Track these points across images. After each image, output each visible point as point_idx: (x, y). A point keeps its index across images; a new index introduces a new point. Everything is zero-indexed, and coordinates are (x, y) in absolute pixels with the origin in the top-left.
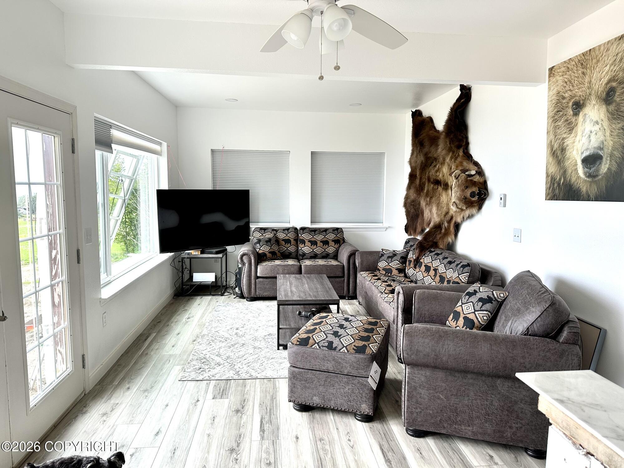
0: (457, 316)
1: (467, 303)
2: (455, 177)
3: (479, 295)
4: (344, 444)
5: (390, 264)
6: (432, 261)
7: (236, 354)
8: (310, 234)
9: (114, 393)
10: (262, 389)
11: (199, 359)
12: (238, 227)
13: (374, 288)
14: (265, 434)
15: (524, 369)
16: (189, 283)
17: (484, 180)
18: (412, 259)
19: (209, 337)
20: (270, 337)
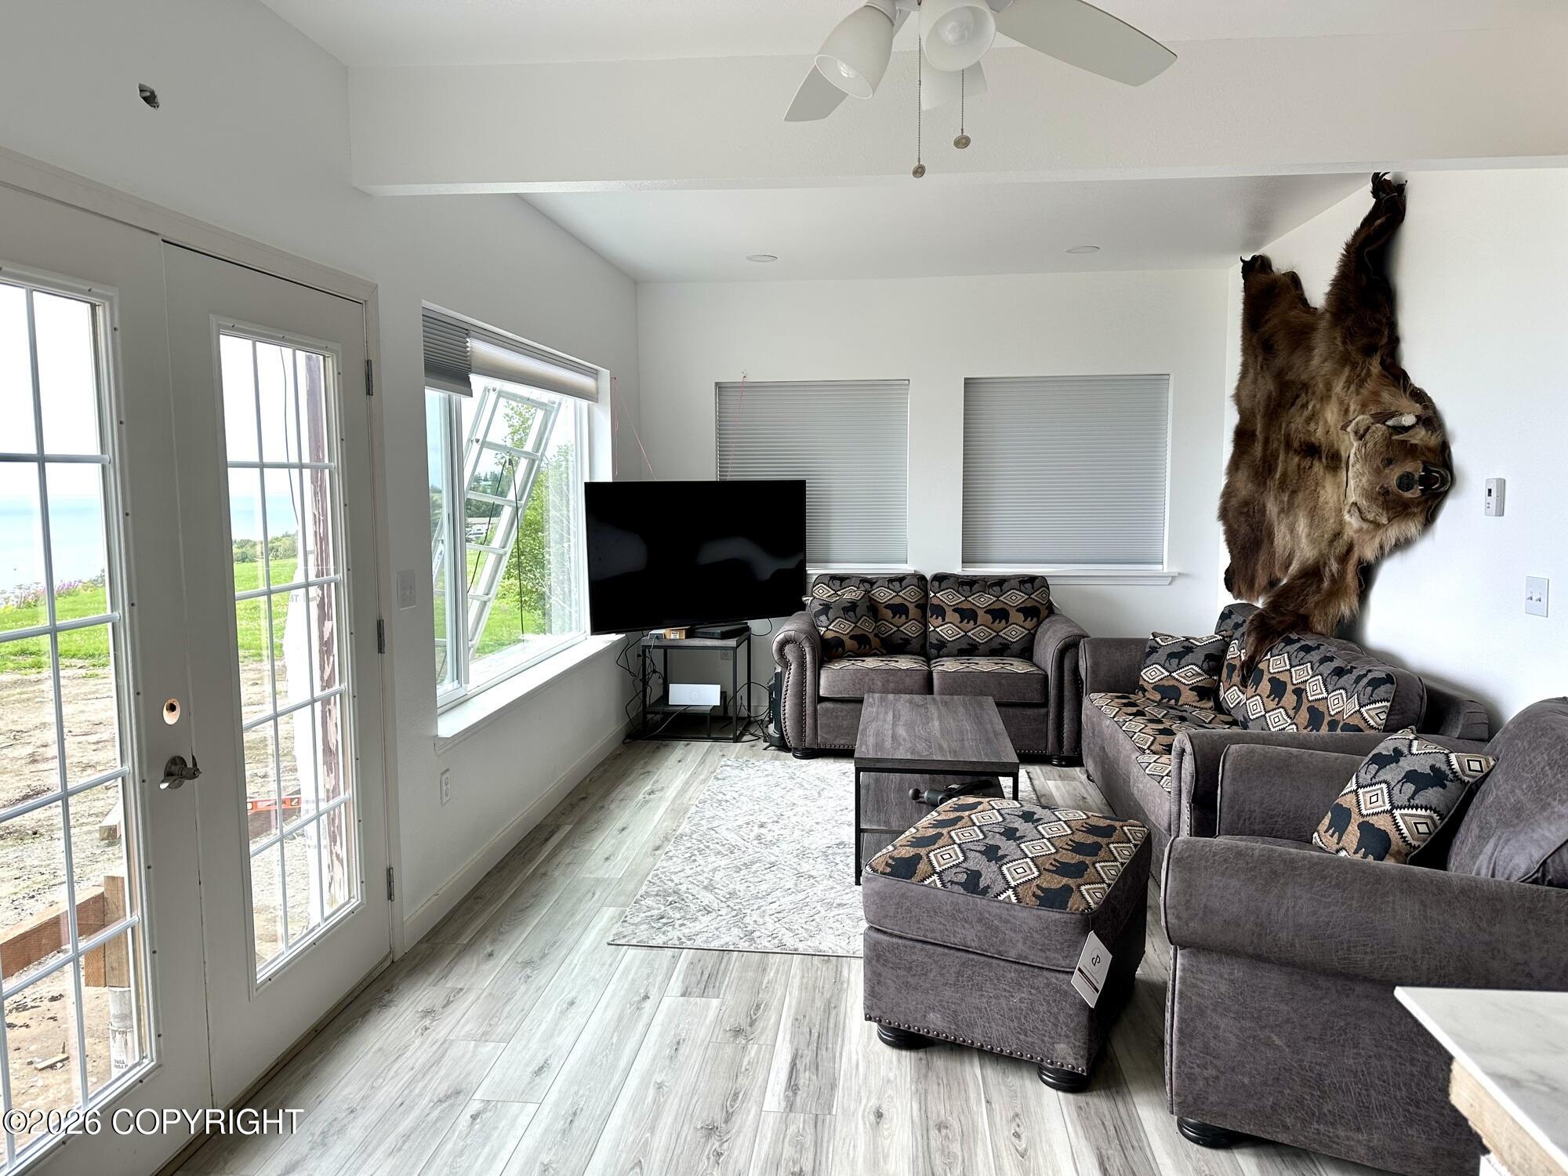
0: (1341, 820)
1: (1371, 785)
2: (1356, 433)
3: (1406, 765)
4: (1001, 1143)
5: (1174, 674)
6: (1292, 667)
7: (753, 887)
8: (958, 592)
9: (456, 964)
10: (805, 981)
11: (662, 894)
12: (779, 573)
13: (1121, 736)
14: (798, 1098)
15: (1527, 981)
16: (660, 708)
17: (1440, 440)
18: (1237, 663)
19: (694, 841)
20: (841, 851)
